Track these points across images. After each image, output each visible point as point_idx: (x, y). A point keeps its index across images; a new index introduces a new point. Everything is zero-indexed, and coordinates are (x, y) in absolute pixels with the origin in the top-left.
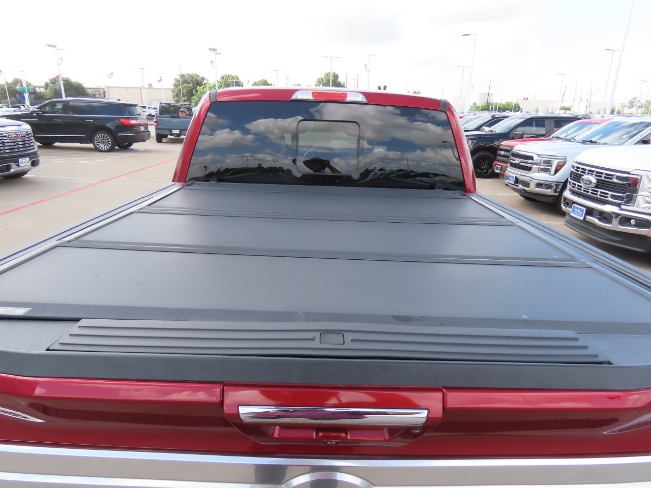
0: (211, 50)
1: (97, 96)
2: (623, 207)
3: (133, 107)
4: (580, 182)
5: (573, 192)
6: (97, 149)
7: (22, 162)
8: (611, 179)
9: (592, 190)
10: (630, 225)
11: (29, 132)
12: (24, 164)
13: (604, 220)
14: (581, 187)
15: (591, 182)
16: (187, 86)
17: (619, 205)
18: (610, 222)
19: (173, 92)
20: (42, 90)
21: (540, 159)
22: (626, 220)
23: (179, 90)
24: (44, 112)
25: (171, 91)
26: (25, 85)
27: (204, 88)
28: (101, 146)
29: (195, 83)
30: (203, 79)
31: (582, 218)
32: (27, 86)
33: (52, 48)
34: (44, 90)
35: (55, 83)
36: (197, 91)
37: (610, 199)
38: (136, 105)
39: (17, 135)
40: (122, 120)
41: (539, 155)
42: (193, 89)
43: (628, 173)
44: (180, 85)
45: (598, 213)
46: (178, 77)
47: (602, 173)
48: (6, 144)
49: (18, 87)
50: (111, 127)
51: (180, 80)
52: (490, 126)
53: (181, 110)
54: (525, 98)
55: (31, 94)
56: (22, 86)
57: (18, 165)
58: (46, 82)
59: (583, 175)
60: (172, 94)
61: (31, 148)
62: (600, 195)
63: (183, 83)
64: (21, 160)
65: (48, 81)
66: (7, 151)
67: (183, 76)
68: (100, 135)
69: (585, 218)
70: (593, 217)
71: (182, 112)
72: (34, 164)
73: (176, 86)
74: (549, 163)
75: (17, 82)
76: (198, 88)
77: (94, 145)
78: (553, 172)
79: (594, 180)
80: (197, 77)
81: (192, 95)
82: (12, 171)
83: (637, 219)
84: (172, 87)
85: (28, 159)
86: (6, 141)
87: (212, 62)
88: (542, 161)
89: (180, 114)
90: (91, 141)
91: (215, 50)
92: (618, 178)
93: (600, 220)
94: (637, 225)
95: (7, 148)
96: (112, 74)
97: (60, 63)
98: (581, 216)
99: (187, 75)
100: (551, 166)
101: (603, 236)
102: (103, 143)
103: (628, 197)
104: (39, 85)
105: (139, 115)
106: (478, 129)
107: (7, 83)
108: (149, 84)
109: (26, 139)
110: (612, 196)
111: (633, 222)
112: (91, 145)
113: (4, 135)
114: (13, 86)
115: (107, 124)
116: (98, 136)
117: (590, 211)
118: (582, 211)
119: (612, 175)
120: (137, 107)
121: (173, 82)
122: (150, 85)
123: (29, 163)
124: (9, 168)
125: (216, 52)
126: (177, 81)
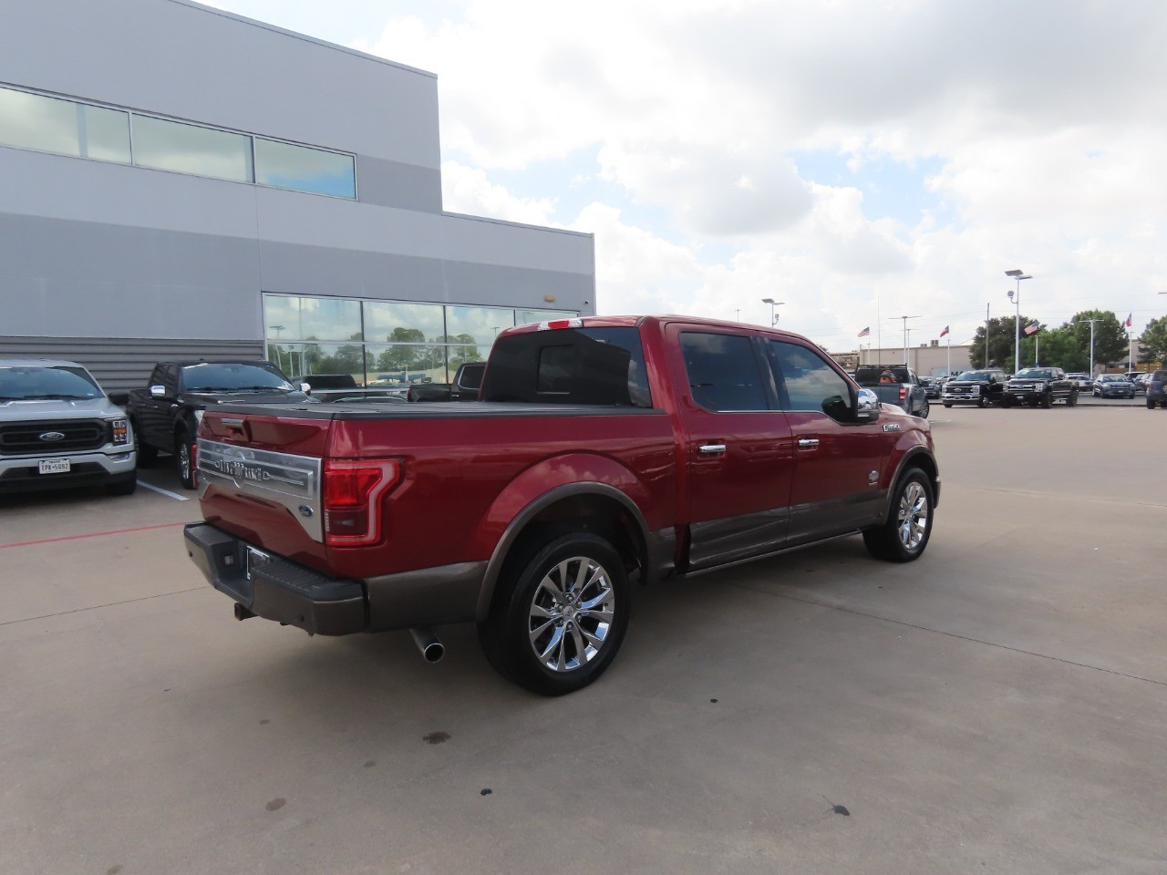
0: (1010, 273)
1: (848, 365)
16: (999, 339)
19: (972, 351)
23: (984, 347)
25: (968, 350)
33: (769, 304)
42: (1012, 343)
44: (985, 338)
46: (984, 325)
51: (989, 329)
53: (884, 373)
60: (970, 354)
63: (991, 336)
67: (993, 323)
71: (885, 377)
73: (977, 339)
81: (1009, 353)
84: (971, 343)
87: (1011, 294)
91: (1017, 273)
96: (867, 330)
99: (1002, 319)
108: (933, 342)
121: (975, 334)
122: (935, 343)
125: (1022, 276)
126: (981, 331)
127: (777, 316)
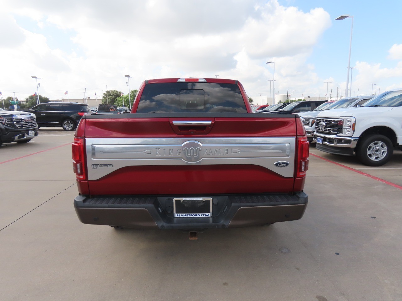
0: (126, 76)
2: (338, 135)
3: (85, 106)
4: (319, 126)
5: (317, 132)
6: (65, 130)
7: (30, 133)
8: (331, 122)
9: (324, 129)
10: (342, 143)
11: (34, 118)
12: (31, 134)
13: (331, 142)
14: (320, 128)
15: (323, 125)
16: (111, 97)
17: (336, 134)
18: (333, 143)
19: (103, 101)
20: (25, 103)
21: (304, 119)
22: (340, 141)
23: (106, 100)
24: (35, 111)
25: (101, 101)
26: (15, 100)
27: (121, 98)
28: (67, 128)
29: (116, 96)
30: (120, 93)
31: (321, 143)
32: (16, 101)
33: (34, 79)
34: (26, 103)
35: (32, 99)
36: (117, 100)
37: (332, 132)
38: (87, 105)
39: (29, 119)
40: (79, 113)
41: (303, 117)
42: (115, 99)
43: (338, 118)
44: (106, 97)
45: (328, 139)
46: (105, 93)
47: (327, 120)
48: (23, 124)
49: (10, 102)
50: (73, 118)
51: (107, 94)
52: (282, 108)
53: (111, 107)
54: (308, 97)
55: (18, 105)
56: (13, 101)
57: (28, 135)
58: (27, 98)
59: (320, 123)
60: (102, 102)
61: (35, 126)
62: (328, 131)
63: (108, 96)
64: (30, 132)
65: (28, 98)
66: (23, 127)
67: (108, 92)
68: (66, 122)
69: (323, 143)
70: (326, 142)
71: (112, 109)
72: (36, 134)
73: (104, 97)
74: (308, 121)
75: (10, 99)
76: (118, 98)
77: (63, 128)
78: (310, 125)
79: (324, 124)
80: (117, 92)
81: (114, 102)
82: (25, 138)
83: (345, 140)
84: (102, 98)
85: (33, 131)
86: (23, 122)
87: (127, 83)
88: (305, 120)
89: (111, 110)
90: (62, 126)
91: (128, 76)
92: (334, 121)
93: (329, 142)
94: (345, 143)
95: (23, 125)
96: (67, 92)
97: (38, 86)
98: (321, 142)
99: (111, 91)
100: (309, 122)
101: (331, 150)
102: (68, 126)
103: (338, 130)
104: (22, 100)
105: (89, 110)
106: (277, 110)
107: (4, 100)
109: (33, 121)
110: (333, 130)
111: (343, 141)
112: (61, 128)
113: (23, 119)
114: (7, 101)
115: (71, 115)
116: (65, 123)
117: (325, 139)
118: (321, 139)
119: (331, 120)
120: (87, 106)
121: (103, 95)
122: (89, 98)
123: (34, 134)
124: (23, 136)
125: (129, 77)
126: (105, 95)
127: (39, 84)
